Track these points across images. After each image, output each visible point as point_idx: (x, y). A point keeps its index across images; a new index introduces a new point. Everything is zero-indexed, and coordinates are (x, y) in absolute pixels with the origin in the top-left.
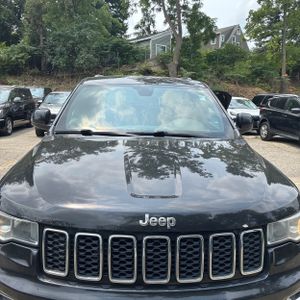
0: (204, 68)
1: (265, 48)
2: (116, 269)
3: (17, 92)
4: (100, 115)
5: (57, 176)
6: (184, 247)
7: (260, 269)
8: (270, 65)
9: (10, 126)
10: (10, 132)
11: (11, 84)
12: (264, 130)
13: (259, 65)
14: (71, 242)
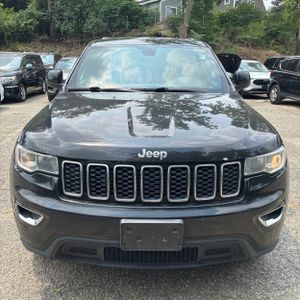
0: (216, 31)
1: (282, 8)
2: (120, 191)
3: (29, 59)
4: (106, 75)
5: (68, 127)
6: (174, 175)
7: (236, 194)
8: (287, 25)
9: (23, 93)
10: (24, 98)
11: (22, 51)
12: (274, 94)
13: (274, 26)
14: (85, 171)
